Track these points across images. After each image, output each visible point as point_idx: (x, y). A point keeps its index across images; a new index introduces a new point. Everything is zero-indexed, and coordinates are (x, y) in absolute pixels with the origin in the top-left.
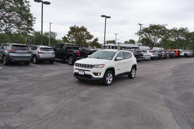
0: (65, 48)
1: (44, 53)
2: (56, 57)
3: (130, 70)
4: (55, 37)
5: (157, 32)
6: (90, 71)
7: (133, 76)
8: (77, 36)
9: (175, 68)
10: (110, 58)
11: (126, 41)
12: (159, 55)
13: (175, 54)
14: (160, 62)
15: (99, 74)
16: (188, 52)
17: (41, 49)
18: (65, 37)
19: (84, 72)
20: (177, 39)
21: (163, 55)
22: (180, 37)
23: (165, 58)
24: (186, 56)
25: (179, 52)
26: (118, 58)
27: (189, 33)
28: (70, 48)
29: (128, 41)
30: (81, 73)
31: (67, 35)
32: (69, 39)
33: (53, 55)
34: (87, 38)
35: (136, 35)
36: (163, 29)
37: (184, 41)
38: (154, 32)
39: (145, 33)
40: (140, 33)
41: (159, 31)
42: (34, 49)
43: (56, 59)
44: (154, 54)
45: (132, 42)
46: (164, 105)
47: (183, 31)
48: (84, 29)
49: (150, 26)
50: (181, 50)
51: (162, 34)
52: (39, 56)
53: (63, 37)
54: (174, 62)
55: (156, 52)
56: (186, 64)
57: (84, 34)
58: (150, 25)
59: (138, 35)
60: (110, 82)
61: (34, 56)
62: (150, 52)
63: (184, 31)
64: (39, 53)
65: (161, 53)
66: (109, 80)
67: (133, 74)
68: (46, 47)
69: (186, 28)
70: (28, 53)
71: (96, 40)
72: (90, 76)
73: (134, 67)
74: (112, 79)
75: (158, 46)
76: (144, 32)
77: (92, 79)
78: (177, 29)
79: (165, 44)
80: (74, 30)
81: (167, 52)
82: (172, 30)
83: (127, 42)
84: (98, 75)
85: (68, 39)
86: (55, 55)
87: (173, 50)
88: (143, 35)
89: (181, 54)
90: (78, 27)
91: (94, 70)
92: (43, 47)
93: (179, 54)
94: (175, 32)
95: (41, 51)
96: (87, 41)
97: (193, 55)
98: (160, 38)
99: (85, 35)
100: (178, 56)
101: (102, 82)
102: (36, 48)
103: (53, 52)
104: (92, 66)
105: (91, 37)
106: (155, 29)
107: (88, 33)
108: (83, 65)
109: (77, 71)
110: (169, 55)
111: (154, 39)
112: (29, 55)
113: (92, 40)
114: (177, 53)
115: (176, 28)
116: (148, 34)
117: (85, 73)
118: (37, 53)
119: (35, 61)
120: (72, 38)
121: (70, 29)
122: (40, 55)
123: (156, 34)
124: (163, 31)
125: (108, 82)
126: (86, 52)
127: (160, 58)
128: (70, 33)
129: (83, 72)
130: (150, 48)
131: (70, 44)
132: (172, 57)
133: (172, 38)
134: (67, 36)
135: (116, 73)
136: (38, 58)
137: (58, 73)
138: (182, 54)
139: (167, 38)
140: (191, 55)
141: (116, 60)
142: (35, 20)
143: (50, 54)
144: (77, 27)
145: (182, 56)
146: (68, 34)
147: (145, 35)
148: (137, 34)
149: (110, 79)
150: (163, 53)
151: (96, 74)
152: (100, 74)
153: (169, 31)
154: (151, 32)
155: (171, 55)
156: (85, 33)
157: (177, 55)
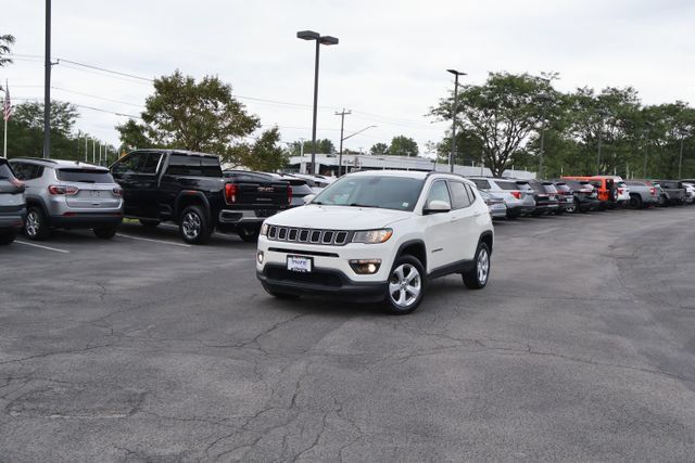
0: (163, 171)
1: (77, 193)
2: (127, 211)
3: (471, 256)
4: (67, 126)
5: (518, 105)
6: (336, 255)
7: (482, 278)
8: (185, 120)
9: (612, 247)
10: (406, 205)
11: (379, 145)
12: (537, 198)
13: (595, 195)
14: (545, 228)
15: (372, 268)
16: (646, 189)
17: (63, 173)
18: (132, 124)
19: (312, 259)
20: (593, 135)
21: (552, 198)
22: (606, 128)
23: (560, 211)
24: (637, 203)
25: (610, 184)
26: (434, 204)
27: (641, 109)
28: (185, 170)
29: (389, 144)
30: (299, 266)
31: (144, 116)
32: (153, 134)
33: (115, 201)
34: (231, 130)
35: (433, 118)
36: (542, 93)
37: (619, 142)
38: (510, 105)
39: (469, 109)
40: (451, 110)
41: (529, 100)
42: (32, 177)
44: (517, 196)
45: (405, 147)
46: (654, 369)
47: (618, 101)
48: (215, 91)
49: (491, 78)
50: (617, 179)
51: (538, 113)
52: (55, 204)
53: (124, 122)
54: (598, 225)
55: (527, 186)
56: (649, 233)
57: (219, 113)
58: (491, 74)
59: (441, 117)
60: (412, 301)
61: (34, 204)
62: (503, 186)
63: (621, 103)
64: (54, 191)
65: (545, 192)
66: (403, 293)
67: (481, 268)
68: (82, 165)
69: (629, 90)
70: (13, 193)
71: (271, 136)
72: (335, 277)
73: (486, 241)
74: (418, 287)
75: (521, 161)
76: (466, 103)
77: (345, 287)
78: (591, 92)
79: (551, 155)
80: (172, 95)
81: (566, 188)
82: (574, 98)
83: (384, 146)
84: (367, 273)
85: (146, 134)
86: (121, 201)
87: (587, 179)
88: (461, 115)
89: (621, 197)
90: (190, 81)
91: (353, 250)
92: (71, 164)
93: (611, 196)
94: (588, 107)
95: (64, 183)
96: (234, 141)
97: (661, 201)
98: (533, 128)
99: (222, 118)
100: (608, 204)
101: (374, 302)
102: (37, 172)
103: (117, 186)
104: (343, 237)
105: (249, 124)
106: (509, 93)
107: (234, 108)
108: (304, 234)
109: (280, 258)
110: (575, 198)
111: (508, 133)
112: (19, 200)
113: (250, 140)
114: (604, 189)
115: (589, 88)
116: (482, 113)
117: (316, 265)
118: (43, 193)
119: (33, 226)
120: (163, 126)
121: (155, 90)
122: (60, 199)
123: (515, 114)
124: (542, 99)
125: (399, 303)
127: (540, 211)
128: (154, 107)
129: (309, 261)
130: (494, 172)
131: (185, 155)
132: (584, 206)
133: (576, 130)
134: (140, 122)
135: (431, 265)
136: (51, 213)
137: (164, 274)
138: (624, 196)
139: (558, 127)
140: (656, 200)
141: (426, 212)
142: (10, 45)
143: (103, 196)
144: (184, 82)
145: (621, 201)
146: (145, 110)
147: (470, 115)
148: (439, 111)
149: (409, 288)
150: (553, 189)
151: (359, 267)
152: (378, 266)
153: (567, 101)
154: (493, 105)
155: (581, 198)
156: (220, 104)
157: (605, 198)
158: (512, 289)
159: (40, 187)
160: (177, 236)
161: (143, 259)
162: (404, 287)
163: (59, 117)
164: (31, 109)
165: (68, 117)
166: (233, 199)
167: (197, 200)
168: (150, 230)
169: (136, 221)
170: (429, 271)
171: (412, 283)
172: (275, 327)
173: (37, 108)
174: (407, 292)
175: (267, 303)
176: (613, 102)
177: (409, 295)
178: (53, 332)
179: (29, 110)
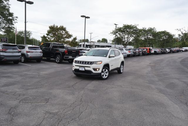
0: (51, 47)
1: (32, 52)
2: (43, 56)
3: (119, 66)
4: (29, 36)
5: (129, 31)
6: (90, 67)
7: (122, 71)
8: (56, 35)
9: (150, 64)
10: (105, 56)
12: (134, 52)
13: (146, 51)
14: (135, 59)
15: (98, 70)
16: (158, 50)
17: (30, 48)
18: (44, 36)
20: (146, 38)
21: (137, 53)
22: (149, 36)
23: (139, 55)
24: (156, 53)
25: (150, 49)
26: (111, 55)
27: (157, 32)
28: (56, 47)
29: (101, 40)
30: (82, 69)
31: (47, 34)
32: (49, 38)
33: (41, 54)
34: (66, 37)
35: (111, 34)
36: (135, 29)
37: (152, 39)
38: (128, 32)
39: (119, 32)
40: (115, 33)
41: (132, 30)
42: (22, 49)
43: (43, 58)
44: (129, 52)
45: (105, 40)
46: (158, 92)
47: (151, 30)
48: (63, 29)
49: (124, 26)
50: (151, 48)
51: (134, 33)
52: (28, 55)
53: (42, 36)
54: (147, 58)
55: (132, 50)
56: (157, 60)
57: (63, 34)
58: (124, 25)
59: (113, 34)
60: (106, 77)
61: (23, 55)
62: (126, 50)
63: (152, 31)
64: (28, 52)
65: (135, 51)
66: (104, 75)
67: (122, 69)
68: (33, 46)
69: (154, 28)
70: (19, 52)
71: (75, 39)
72: (90, 72)
73: (122, 63)
74: (108, 74)
75: (130, 44)
76: (118, 31)
77: (92, 74)
79: (137, 43)
80: (53, 30)
81: (140, 50)
82: (142, 30)
83: (100, 40)
84: (97, 71)
85: (47, 38)
86: (42, 54)
87: (145, 48)
88: (117, 34)
89: (152, 52)
90: (57, 27)
91: (94, 66)
92: (31, 46)
93: (150, 52)
94: (145, 32)
95: (30, 50)
96: (67, 40)
97: (161, 53)
98: (133, 37)
99: (64, 35)
100: (149, 54)
101: (98, 77)
102: (24, 48)
103: (41, 51)
104: (91, 63)
105: (70, 36)
106: (127, 29)
107: (67, 32)
108: (83, 62)
109: (78, 68)
110: (142, 52)
111: (127, 38)
112: (20, 54)
113: (70, 40)
114: (148, 50)
115: (145, 28)
116: (122, 33)
117: (86, 69)
118: (25, 52)
119: (23, 60)
120: (51, 37)
121: (49, 28)
122: (29, 54)
123: (129, 34)
124: (135, 30)
125: (103, 77)
126: (73, 50)
127: (134, 55)
128: (49, 32)
129: (84, 68)
130: (124, 46)
131: (56, 44)
132: (144, 54)
133: (142, 37)
134: (46, 36)
136: (27, 57)
138: (153, 52)
139: (138, 36)
140: (160, 53)
141: (109, 57)
142: (17, 19)
143: (38, 53)
144: (56, 26)
145: (152, 53)
146: (47, 33)
147: (119, 34)
148: (112, 33)
149: (106, 74)
150: (137, 50)
151: (95, 69)
152: (99, 69)
153: (140, 31)
154: (124, 32)
155: (143, 52)
156: (64, 32)
157: (148, 52)
158: (128, 74)
159: (24, 51)
160: (55, 62)
161: (47, 67)
162: (105, 74)
163: (28, 34)
164: (21, 32)
165: (30, 34)
166: (67, 53)
167: (59, 54)
168: (49, 60)
169: (45, 58)
170: (110, 70)
171: (106, 73)
172: (77, 83)
173: (23, 32)
174: (105, 75)
175: (75, 77)
176: (150, 31)
177: (106, 75)
178: (28, 84)
179: (21, 33)
